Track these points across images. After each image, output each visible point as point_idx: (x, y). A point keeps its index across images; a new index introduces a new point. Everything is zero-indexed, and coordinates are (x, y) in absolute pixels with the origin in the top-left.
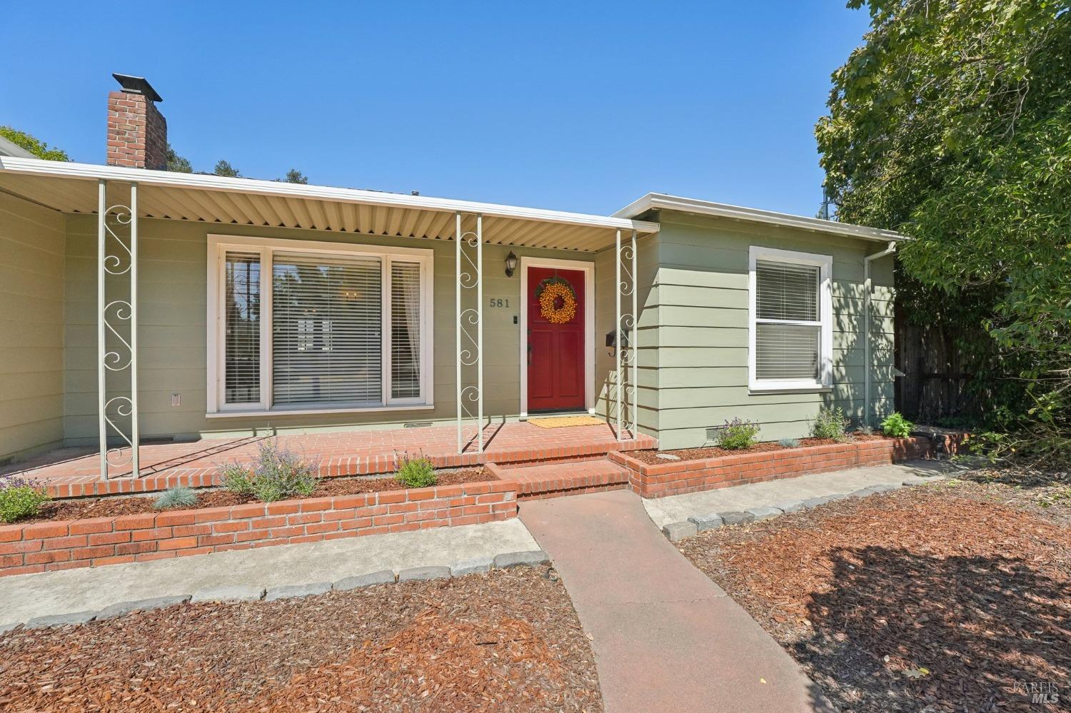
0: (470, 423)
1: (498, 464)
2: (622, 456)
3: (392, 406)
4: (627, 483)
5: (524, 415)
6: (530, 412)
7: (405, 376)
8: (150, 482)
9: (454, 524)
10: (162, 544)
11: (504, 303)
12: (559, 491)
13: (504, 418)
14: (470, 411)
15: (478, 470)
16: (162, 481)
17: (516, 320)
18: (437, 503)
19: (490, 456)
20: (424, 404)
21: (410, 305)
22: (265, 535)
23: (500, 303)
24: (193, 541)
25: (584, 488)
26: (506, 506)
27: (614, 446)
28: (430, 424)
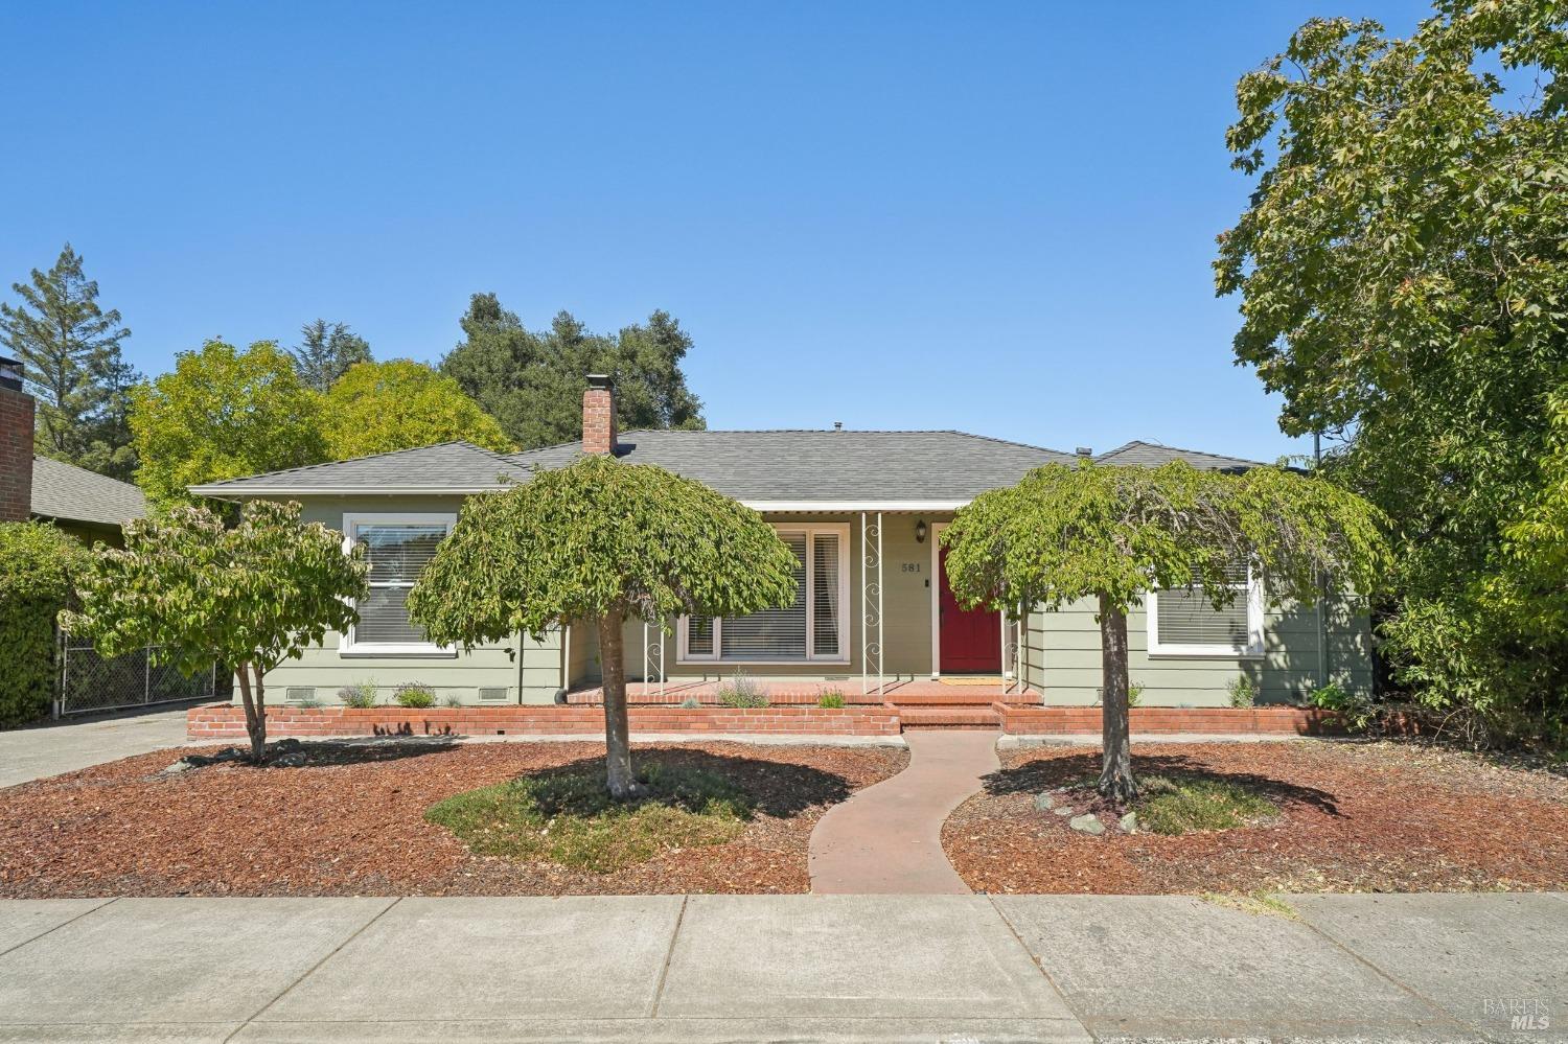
0: (872, 679)
1: (895, 704)
2: (1005, 706)
3: (816, 661)
4: (999, 725)
5: (936, 674)
6: (943, 672)
7: (827, 641)
8: (670, 698)
9: (856, 734)
10: (692, 725)
11: (916, 569)
12: (939, 725)
13: (898, 677)
14: (872, 671)
15: (878, 708)
16: (676, 697)
17: (928, 583)
18: (844, 718)
19: (889, 698)
20: (842, 660)
21: (829, 572)
22: (743, 727)
23: (911, 567)
24: (706, 726)
25: (961, 724)
26: (892, 726)
27: (998, 698)
28: (846, 678)
